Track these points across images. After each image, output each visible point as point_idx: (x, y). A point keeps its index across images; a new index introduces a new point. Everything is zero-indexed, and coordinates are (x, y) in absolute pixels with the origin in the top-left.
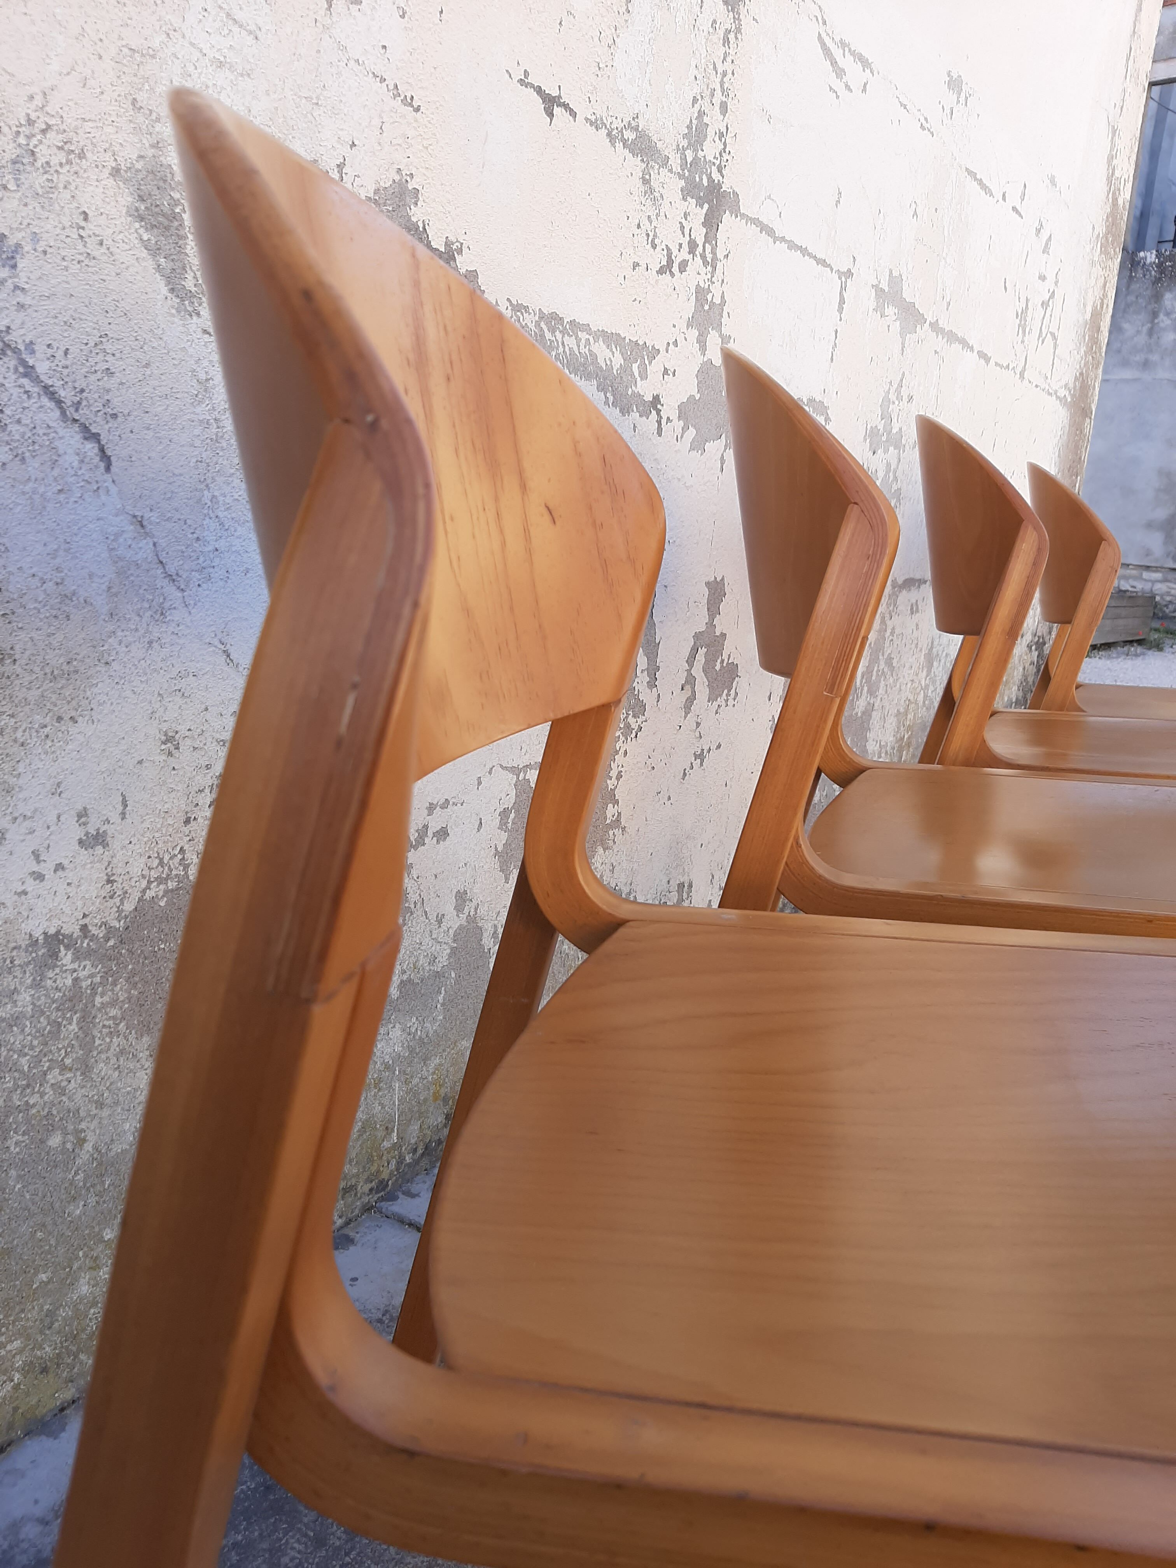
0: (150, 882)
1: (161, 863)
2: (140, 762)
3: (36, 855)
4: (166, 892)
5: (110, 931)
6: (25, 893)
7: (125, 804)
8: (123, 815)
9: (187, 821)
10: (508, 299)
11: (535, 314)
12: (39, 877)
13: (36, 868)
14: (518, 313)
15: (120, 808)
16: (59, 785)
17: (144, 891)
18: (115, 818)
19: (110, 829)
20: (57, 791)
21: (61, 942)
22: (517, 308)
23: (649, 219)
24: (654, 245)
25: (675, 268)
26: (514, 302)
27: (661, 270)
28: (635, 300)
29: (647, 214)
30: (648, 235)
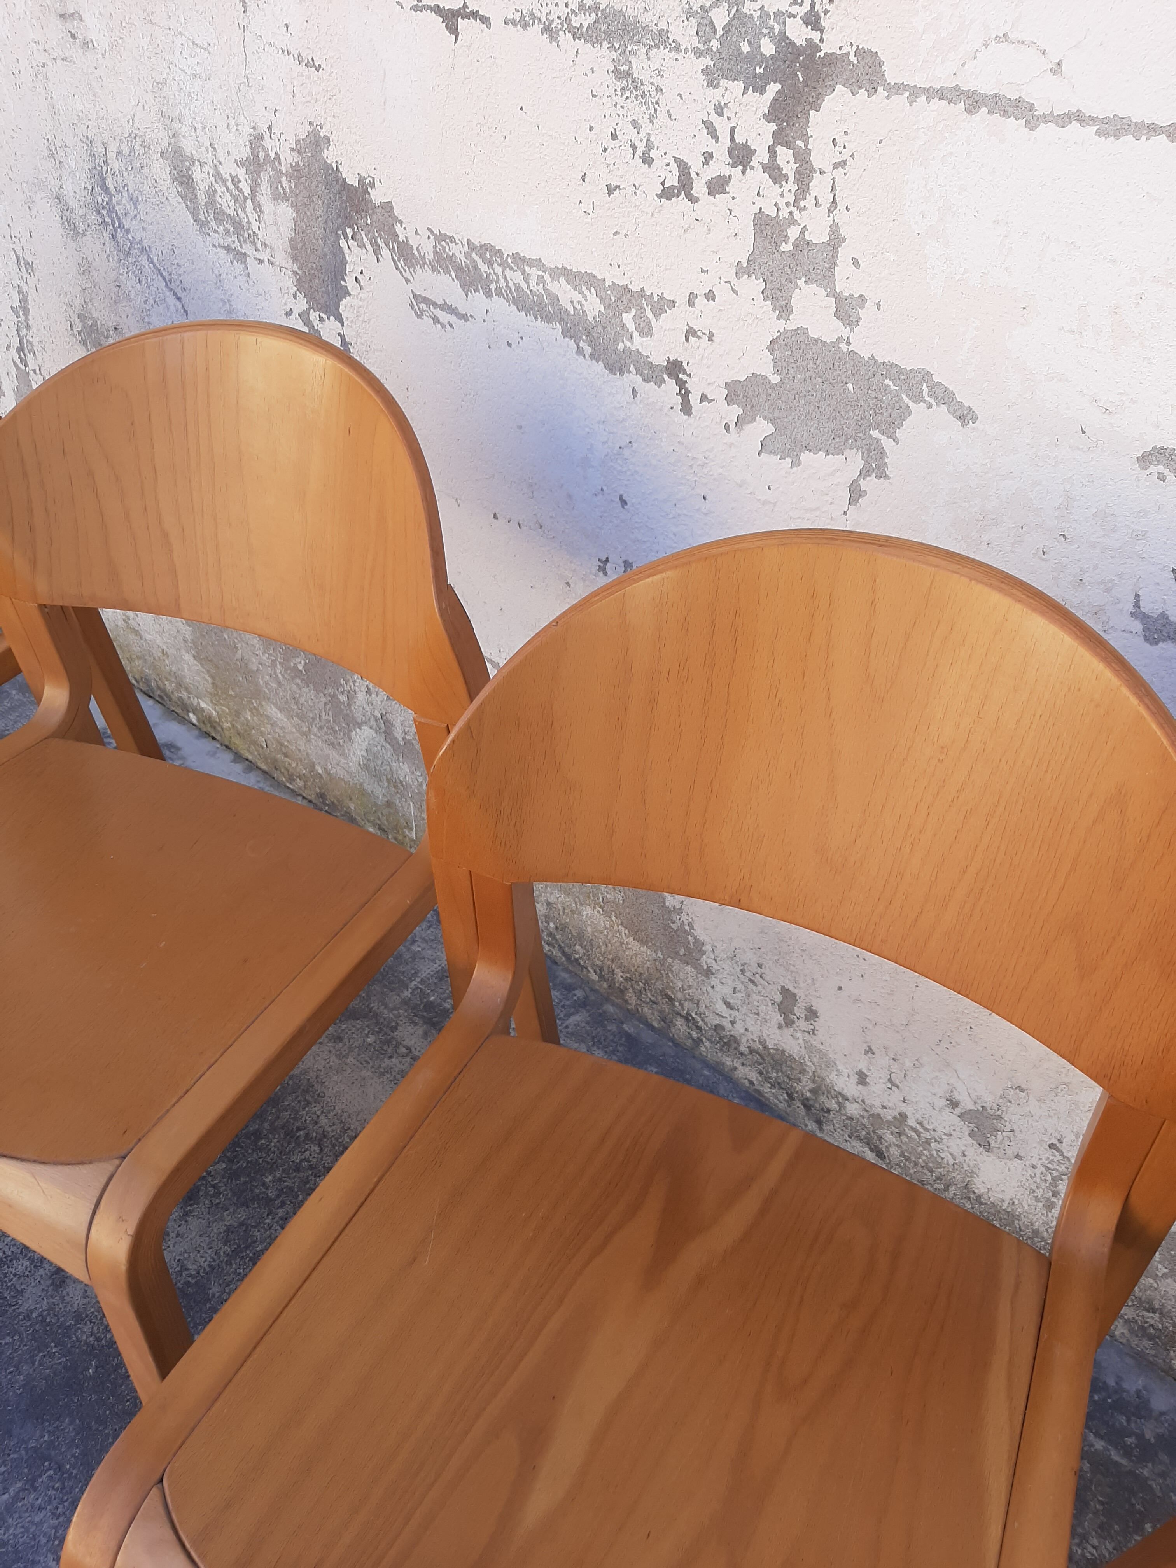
10: (429, 229)
14: (443, 243)
22: (441, 238)
23: (634, 123)
24: (647, 160)
25: (699, 188)
26: (436, 232)
27: (667, 193)
28: (616, 233)
29: (630, 119)
30: (634, 147)
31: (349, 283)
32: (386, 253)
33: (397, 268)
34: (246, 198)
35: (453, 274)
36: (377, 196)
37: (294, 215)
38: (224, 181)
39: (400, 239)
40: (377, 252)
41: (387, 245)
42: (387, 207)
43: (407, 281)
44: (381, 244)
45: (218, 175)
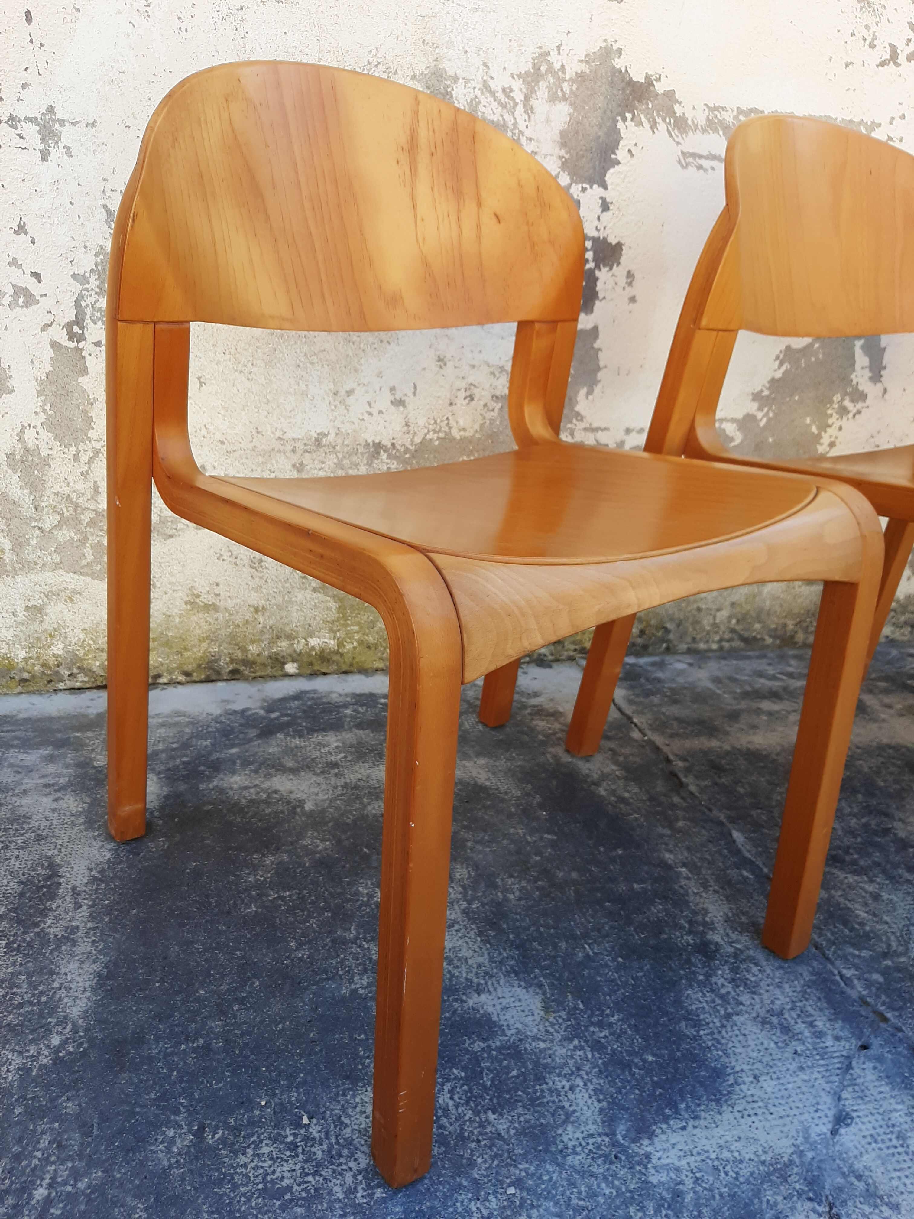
0: (429, 431)
1: (436, 422)
2: (424, 369)
3: (369, 404)
4: (438, 438)
5: (407, 450)
6: (363, 420)
7: (415, 388)
8: (414, 394)
9: (451, 404)
10: (705, 104)
11: (733, 111)
12: (370, 414)
13: (369, 409)
14: (716, 112)
15: (413, 390)
16: (381, 373)
17: (426, 435)
18: (410, 394)
19: (407, 400)
20: (380, 375)
21: (381, 448)
22: (716, 108)
23: (867, 27)
24: (872, 46)
25: (902, 59)
26: (712, 105)
27: (883, 64)
28: (849, 89)
29: (864, 24)
30: (865, 40)
31: (621, 154)
32: (662, 126)
33: (671, 136)
34: (516, 104)
35: (721, 132)
36: (660, 88)
37: (572, 111)
38: (493, 93)
39: (678, 115)
40: (654, 126)
41: (664, 120)
42: (670, 95)
43: (678, 143)
44: (659, 120)
45: (486, 87)
